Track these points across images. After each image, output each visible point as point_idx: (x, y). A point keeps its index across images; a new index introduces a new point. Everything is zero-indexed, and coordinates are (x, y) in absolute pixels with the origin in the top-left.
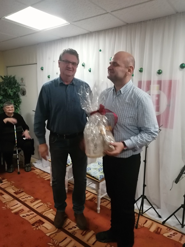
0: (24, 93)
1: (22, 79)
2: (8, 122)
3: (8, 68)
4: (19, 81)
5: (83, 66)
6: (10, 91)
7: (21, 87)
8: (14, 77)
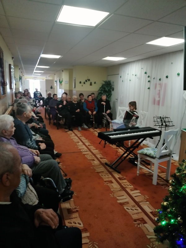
0: (113, 90)
1: (113, 82)
2: (102, 104)
3: (109, 76)
4: (112, 83)
5: (136, 75)
6: (107, 88)
7: (112, 86)
8: (110, 81)
